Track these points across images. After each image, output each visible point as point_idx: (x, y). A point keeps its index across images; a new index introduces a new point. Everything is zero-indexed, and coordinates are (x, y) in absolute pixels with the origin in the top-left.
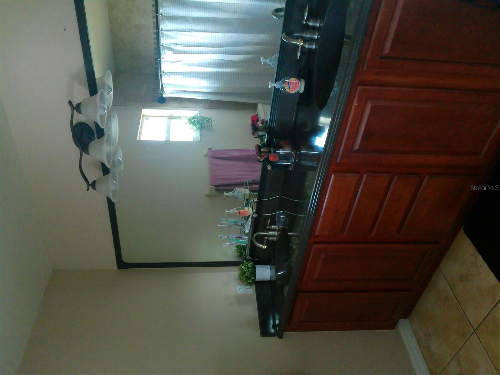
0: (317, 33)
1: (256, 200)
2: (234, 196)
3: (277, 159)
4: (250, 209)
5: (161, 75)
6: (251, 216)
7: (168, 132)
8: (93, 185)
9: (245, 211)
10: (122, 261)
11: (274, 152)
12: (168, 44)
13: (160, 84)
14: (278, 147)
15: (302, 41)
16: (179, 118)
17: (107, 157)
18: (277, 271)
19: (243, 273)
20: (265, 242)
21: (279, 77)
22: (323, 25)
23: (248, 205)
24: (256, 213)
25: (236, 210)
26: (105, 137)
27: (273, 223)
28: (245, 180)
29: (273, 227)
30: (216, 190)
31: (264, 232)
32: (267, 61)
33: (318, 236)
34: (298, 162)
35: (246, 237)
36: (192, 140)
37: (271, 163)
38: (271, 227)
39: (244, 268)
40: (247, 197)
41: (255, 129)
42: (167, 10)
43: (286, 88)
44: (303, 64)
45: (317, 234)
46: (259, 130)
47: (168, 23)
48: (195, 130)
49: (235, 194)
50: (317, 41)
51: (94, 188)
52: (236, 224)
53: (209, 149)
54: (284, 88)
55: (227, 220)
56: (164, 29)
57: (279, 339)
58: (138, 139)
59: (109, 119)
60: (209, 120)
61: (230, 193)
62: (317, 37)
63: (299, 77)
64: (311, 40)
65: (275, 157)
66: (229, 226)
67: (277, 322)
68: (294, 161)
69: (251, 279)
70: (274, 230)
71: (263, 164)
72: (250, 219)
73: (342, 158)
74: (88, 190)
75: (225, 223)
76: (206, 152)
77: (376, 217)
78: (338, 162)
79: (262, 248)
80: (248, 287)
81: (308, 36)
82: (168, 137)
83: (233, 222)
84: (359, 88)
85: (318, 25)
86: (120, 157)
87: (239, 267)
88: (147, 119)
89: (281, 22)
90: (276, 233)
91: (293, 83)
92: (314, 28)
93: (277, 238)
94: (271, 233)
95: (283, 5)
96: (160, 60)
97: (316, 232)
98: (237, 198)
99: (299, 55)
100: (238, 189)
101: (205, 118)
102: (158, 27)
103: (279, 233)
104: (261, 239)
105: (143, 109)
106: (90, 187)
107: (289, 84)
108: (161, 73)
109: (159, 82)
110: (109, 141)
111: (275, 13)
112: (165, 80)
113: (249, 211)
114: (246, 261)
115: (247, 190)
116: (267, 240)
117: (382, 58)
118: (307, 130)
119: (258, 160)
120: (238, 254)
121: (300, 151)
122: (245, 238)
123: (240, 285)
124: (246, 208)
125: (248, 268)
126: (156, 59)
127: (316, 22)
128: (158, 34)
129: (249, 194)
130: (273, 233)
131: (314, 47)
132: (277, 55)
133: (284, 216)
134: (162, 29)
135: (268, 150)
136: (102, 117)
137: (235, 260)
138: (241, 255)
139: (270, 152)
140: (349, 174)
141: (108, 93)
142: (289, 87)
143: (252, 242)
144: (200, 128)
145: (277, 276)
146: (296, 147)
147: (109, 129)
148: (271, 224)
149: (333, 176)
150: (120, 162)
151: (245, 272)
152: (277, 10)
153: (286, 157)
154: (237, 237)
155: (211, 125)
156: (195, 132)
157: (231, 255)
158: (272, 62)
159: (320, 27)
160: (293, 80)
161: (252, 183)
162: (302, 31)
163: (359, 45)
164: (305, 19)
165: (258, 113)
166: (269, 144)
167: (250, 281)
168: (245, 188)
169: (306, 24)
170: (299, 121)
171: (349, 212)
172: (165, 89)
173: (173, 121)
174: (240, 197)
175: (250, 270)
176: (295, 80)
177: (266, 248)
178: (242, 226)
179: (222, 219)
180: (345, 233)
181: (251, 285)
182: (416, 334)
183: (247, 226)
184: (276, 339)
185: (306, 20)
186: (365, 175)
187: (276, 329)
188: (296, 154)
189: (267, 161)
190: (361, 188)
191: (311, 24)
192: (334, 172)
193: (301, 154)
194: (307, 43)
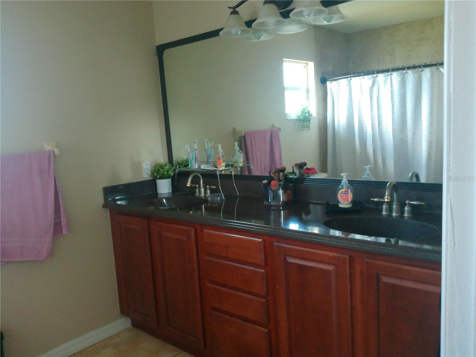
0: (397, 215)
1: (233, 173)
2: (235, 152)
3: (273, 188)
4: (223, 168)
5: (348, 77)
6: (217, 169)
7: (294, 89)
8: (234, 12)
9: (221, 163)
10: (164, 50)
11: (280, 185)
12: (378, 82)
13: (339, 78)
14: (285, 189)
15: (388, 201)
16: (308, 98)
17: (262, 22)
18: (166, 199)
19: (162, 167)
20: (194, 185)
21: (353, 183)
22: (406, 219)
23: (227, 165)
24: (220, 175)
25: (222, 154)
26: (282, 19)
27: (213, 191)
28: (252, 163)
29: (209, 192)
30: (241, 137)
31: (203, 184)
32: (368, 172)
33: (202, 231)
34: (272, 208)
35: (197, 167)
36: (287, 112)
37: (269, 183)
38: (208, 190)
39: (167, 167)
40: (235, 165)
41: (301, 166)
42: (411, 78)
43: (342, 190)
44: (367, 205)
45: (205, 231)
46: (301, 170)
47: (399, 80)
48: (297, 114)
49: (237, 153)
50: (390, 215)
51: (232, 13)
52: (208, 157)
53: (280, 129)
54: (342, 187)
55: (211, 147)
56: (393, 76)
57: (102, 204)
58: (284, 59)
59: (300, 22)
60: (308, 127)
61: (237, 148)
62: (393, 215)
63: (354, 202)
64: (390, 210)
65: (275, 186)
66: (206, 150)
67: (119, 202)
68: (272, 205)
69: (158, 175)
70: (205, 193)
71: (268, 177)
72: (214, 169)
73: (278, 247)
74: (229, 8)
75: (208, 146)
76: (277, 125)
77: (224, 286)
78: (274, 243)
79: (187, 182)
80: (150, 173)
81: (394, 206)
82: (288, 88)
83: (210, 154)
84: (347, 257)
85: (406, 215)
86: (264, 37)
87: (168, 163)
88: (305, 67)
89: (407, 180)
90: (203, 195)
91: (348, 197)
92: (402, 212)
93: (198, 197)
94: (203, 190)
95: (423, 180)
96: (362, 75)
97: (206, 229)
98: (233, 155)
99: (376, 200)
100: (243, 155)
101: (309, 123)
102: (394, 70)
103: (203, 197)
104: (196, 181)
105: (314, 63)
106: (232, 10)
107: (346, 193)
108: (350, 77)
109: (341, 76)
110: (278, 23)
111: (415, 174)
112: (343, 82)
113: (222, 167)
114: (174, 169)
115: (242, 165)
116: (196, 187)
117: (378, 275)
118: (304, 216)
119: (271, 171)
120: (180, 162)
121: (282, 210)
122: (195, 166)
123: (151, 165)
124: (224, 164)
125: (167, 171)
126: (363, 72)
127: (408, 213)
128: (387, 71)
129: (238, 166)
130: (202, 192)
131: (384, 213)
132: (374, 180)
133: (220, 201)
134: (393, 74)
135: (281, 179)
136: (301, 13)
137: (175, 159)
138: (180, 164)
139: (280, 181)
140: (263, 256)
141: (325, 19)
142: (343, 193)
143: (193, 172)
144: (299, 119)
145: (162, 199)
146: (287, 205)
147: (290, 23)
148: (211, 189)
149: (261, 240)
150: (259, 39)
151: (163, 168)
152: (417, 177)
153: (276, 196)
154: (196, 158)
155: (303, 130)
156: (295, 114)
157: (179, 155)
158: (367, 176)
159: (404, 217)
160: (350, 196)
161: (249, 169)
162: (398, 200)
163: (388, 251)
164: (411, 203)
165: (318, 174)
166: (287, 180)
167: (155, 174)
168: (243, 163)
169: (406, 204)
170: (311, 206)
171: (227, 259)
172: (334, 82)
173: (305, 92)
174: (235, 158)
175: (166, 173)
176: (350, 198)
177: (188, 185)
178: (208, 163)
179: (213, 143)
180: (207, 258)
181: (151, 175)
182: (118, 335)
183: (208, 167)
184: (102, 202)
185: (409, 204)
186: (264, 271)
187: (112, 202)
188: (279, 206)
189: (270, 179)
190: (252, 268)
191: (406, 208)
192: (264, 241)
193: (280, 210)
194: (388, 206)
